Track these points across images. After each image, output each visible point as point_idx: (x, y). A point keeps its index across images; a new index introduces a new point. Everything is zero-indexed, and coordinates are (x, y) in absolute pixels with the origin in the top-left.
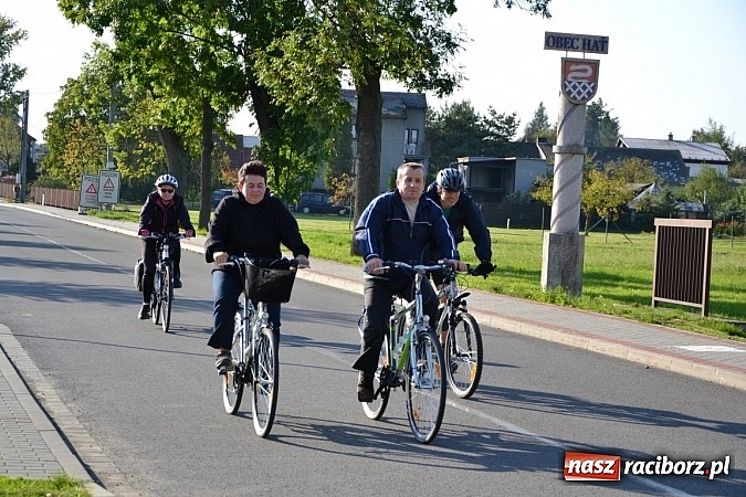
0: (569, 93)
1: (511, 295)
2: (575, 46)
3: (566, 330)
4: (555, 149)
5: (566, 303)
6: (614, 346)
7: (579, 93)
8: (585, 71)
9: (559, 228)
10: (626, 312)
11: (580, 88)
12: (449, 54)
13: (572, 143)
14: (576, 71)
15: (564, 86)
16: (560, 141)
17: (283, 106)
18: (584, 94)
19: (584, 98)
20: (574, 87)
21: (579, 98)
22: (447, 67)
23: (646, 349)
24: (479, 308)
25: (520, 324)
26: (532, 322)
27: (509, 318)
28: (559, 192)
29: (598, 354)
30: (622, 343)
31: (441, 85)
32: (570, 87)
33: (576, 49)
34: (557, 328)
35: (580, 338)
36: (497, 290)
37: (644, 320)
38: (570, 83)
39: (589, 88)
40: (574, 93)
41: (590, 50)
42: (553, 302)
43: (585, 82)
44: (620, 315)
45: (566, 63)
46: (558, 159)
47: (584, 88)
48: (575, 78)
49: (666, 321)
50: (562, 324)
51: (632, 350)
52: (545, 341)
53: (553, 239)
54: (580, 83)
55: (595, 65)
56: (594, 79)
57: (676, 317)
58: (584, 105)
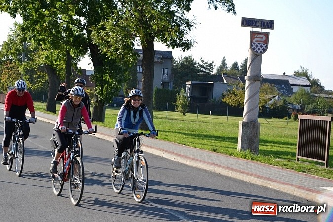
0: (254, 49)
1: (222, 153)
2: (257, 25)
3: (257, 176)
4: (246, 78)
5: (252, 159)
6: (286, 186)
7: (259, 49)
8: (262, 38)
9: (248, 119)
10: (285, 165)
11: (259, 46)
12: (188, 30)
13: (255, 75)
14: (258, 38)
15: (251, 46)
16: (248, 74)
17: (105, 54)
18: (261, 50)
19: (261, 52)
20: (257, 46)
21: (259, 52)
22: (188, 37)
23: (304, 189)
24: (207, 161)
25: (231, 171)
26: (237, 171)
27: (224, 167)
28: (247, 100)
29: (277, 191)
30: (289, 185)
31: (184, 46)
32: (254, 46)
33: (257, 27)
34: (252, 175)
35: (266, 181)
36: (215, 151)
37: (296, 170)
38: (254, 44)
39: (264, 47)
40: (256, 49)
41: (264, 27)
42: (245, 158)
43: (262, 44)
44: (282, 166)
45: (252, 33)
46: (247, 83)
47: (262, 47)
48: (256, 41)
49: (308, 171)
50: (253, 172)
51: (296, 189)
52: (246, 182)
53: (245, 124)
54: (259, 44)
55: (267, 35)
56: (266, 42)
57: (313, 168)
58: (261, 56)
